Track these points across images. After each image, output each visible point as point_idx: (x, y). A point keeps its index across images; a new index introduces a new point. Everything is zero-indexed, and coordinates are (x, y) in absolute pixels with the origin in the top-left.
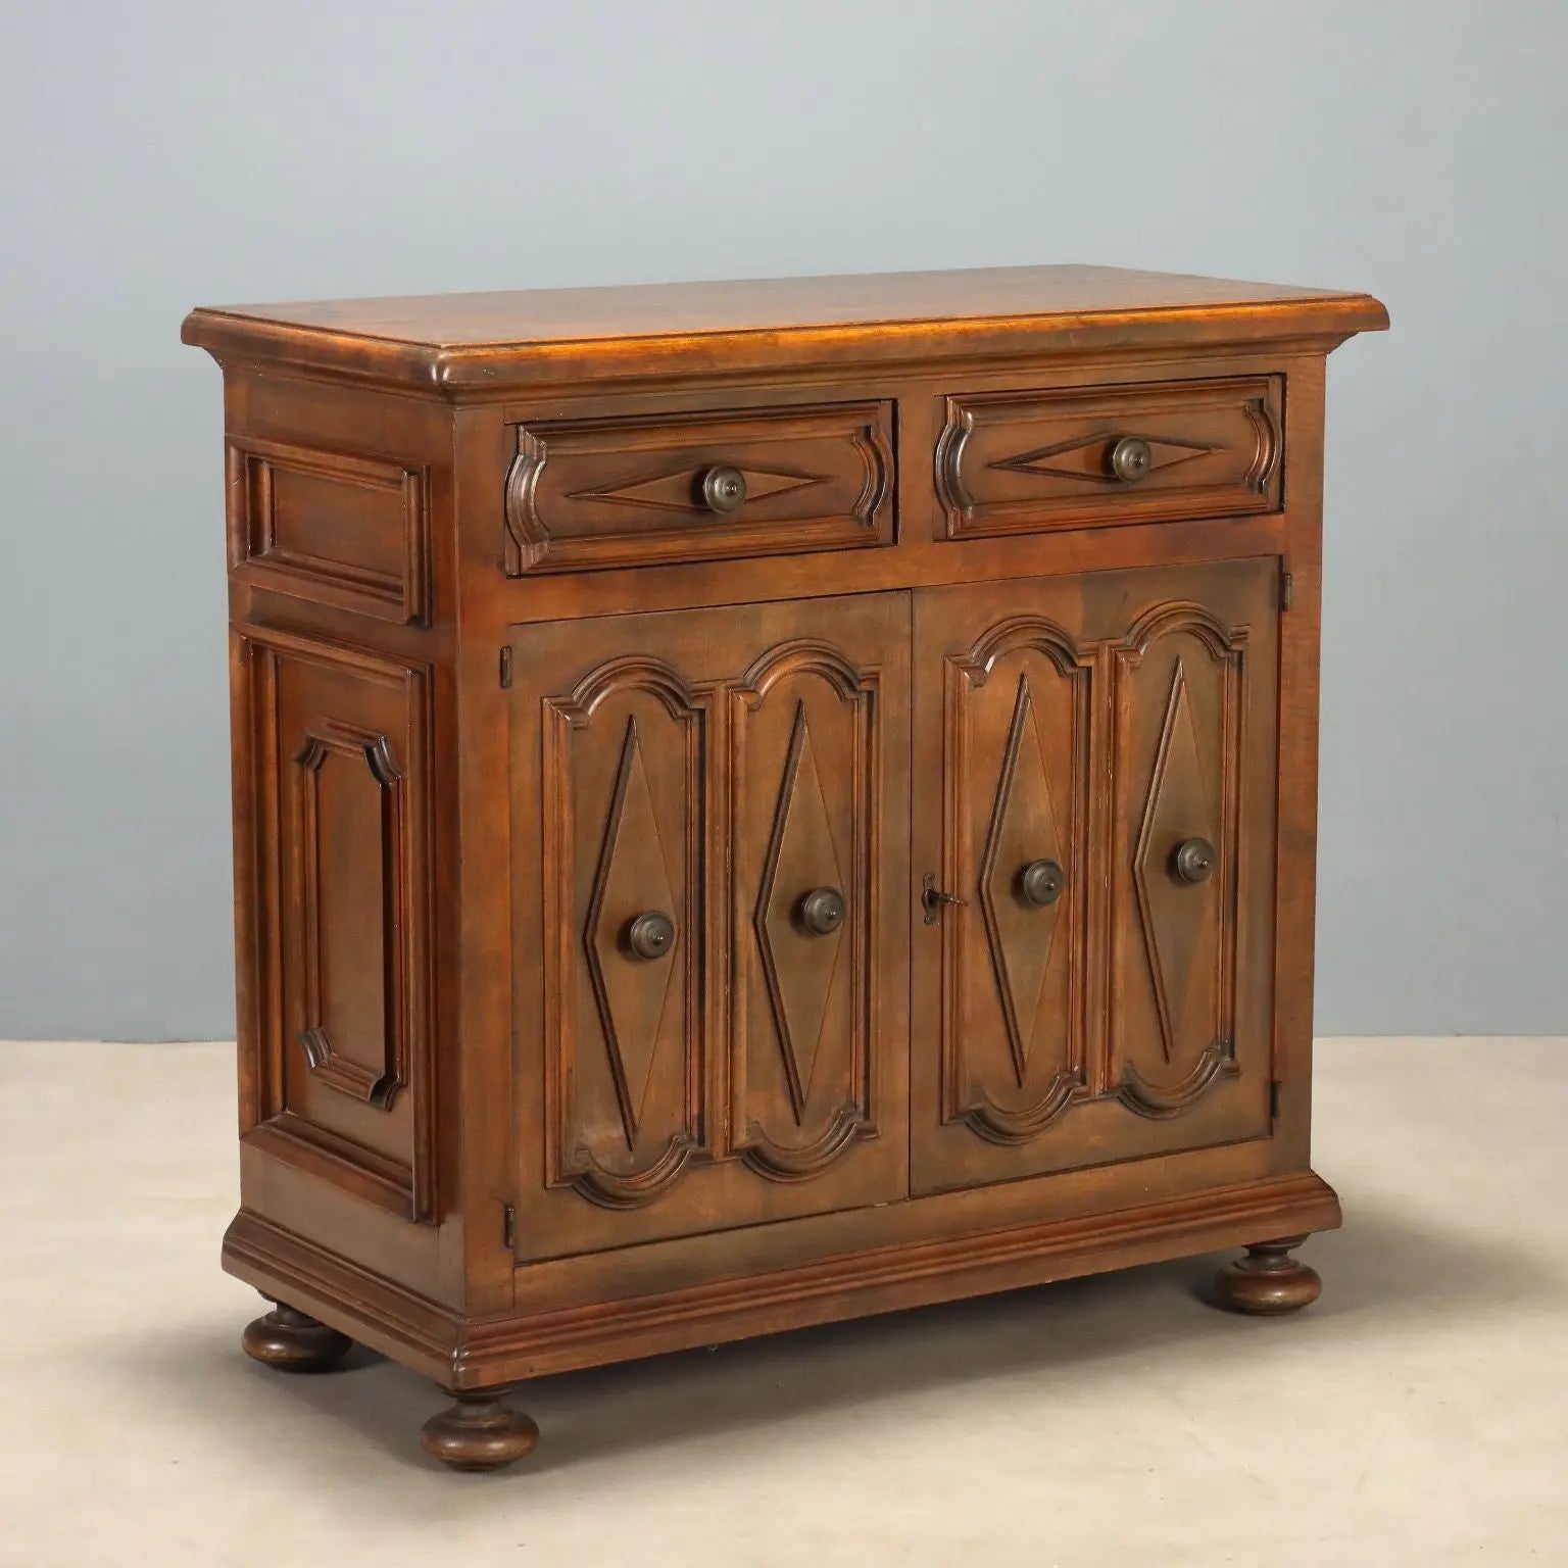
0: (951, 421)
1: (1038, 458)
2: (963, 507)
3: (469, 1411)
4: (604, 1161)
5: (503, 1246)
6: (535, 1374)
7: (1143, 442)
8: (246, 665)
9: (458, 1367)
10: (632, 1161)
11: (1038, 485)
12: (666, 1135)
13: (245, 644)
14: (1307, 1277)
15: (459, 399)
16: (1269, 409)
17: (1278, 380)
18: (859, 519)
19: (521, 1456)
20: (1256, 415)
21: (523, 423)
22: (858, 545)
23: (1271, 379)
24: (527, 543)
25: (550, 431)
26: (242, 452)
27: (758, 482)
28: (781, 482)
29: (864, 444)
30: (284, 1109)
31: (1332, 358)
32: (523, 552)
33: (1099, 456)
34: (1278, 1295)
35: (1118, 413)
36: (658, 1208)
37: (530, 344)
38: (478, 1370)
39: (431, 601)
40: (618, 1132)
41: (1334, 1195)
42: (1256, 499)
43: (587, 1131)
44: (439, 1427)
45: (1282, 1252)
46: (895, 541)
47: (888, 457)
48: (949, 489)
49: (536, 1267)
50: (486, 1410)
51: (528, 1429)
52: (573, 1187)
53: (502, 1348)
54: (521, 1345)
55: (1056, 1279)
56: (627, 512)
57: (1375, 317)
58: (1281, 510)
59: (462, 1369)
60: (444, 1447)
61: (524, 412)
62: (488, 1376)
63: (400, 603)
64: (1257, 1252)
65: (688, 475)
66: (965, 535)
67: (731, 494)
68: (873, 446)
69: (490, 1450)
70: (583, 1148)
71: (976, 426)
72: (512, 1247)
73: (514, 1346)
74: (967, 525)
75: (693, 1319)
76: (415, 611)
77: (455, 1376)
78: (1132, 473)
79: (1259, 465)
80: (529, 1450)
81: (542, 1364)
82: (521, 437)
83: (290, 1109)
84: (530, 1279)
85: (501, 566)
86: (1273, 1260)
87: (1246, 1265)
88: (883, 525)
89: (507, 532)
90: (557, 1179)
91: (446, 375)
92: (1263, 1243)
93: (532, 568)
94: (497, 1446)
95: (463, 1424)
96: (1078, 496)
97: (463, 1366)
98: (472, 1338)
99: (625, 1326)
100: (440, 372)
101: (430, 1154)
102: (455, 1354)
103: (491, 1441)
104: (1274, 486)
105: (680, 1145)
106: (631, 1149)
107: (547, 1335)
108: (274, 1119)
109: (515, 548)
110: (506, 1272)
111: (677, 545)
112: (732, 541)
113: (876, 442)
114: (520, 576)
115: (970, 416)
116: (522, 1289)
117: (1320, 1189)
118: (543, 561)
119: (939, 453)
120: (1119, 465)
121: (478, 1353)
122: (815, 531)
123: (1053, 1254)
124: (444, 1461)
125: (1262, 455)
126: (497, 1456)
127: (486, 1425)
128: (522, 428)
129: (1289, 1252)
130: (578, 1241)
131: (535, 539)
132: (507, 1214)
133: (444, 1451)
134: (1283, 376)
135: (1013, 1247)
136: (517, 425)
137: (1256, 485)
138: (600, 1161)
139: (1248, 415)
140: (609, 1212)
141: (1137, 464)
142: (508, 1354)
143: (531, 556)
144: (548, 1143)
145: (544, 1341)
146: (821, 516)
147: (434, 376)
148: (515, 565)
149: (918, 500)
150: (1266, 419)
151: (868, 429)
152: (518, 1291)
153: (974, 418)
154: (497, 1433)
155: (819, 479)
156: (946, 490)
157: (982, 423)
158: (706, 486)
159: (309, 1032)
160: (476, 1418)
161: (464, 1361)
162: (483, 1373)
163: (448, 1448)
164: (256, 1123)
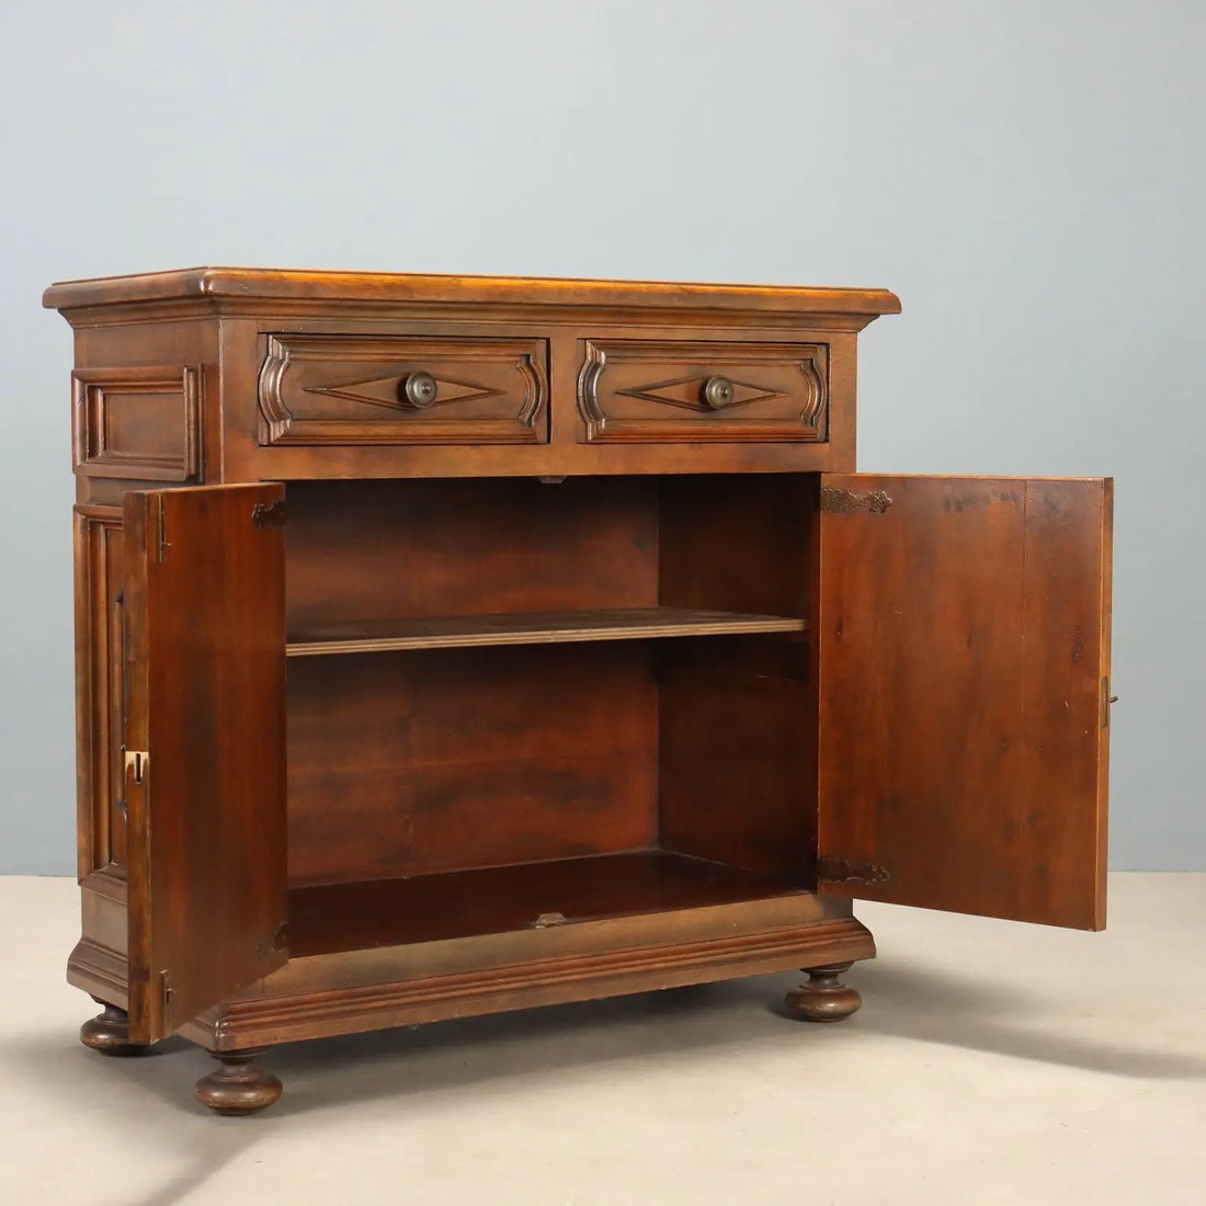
0: (589, 358)
1: (652, 389)
2: (598, 419)
3: (230, 1070)
6: (280, 1041)
7: (728, 383)
8: (84, 536)
9: (219, 1034)
11: (652, 408)
13: (84, 521)
14: (851, 994)
15: (223, 309)
16: (818, 367)
17: (824, 348)
18: (522, 422)
19: (266, 1106)
20: (809, 371)
21: (271, 333)
22: (520, 441)
23: (819, 347)
24: (274, 421)
25: (291, 339)
26: (84, 382)
27: (447, 390)
28: (464, 391)
29: (526, 369)
30: (110, 861)
31: (860, 335)
32: (272, 426)
33: (697, 391)
34: (831, 1006)
35: (709, 361)
37: (275, 270)
38: (235, 1037)
39: (204, 464)
41: (868, 933)
42: (809, 429)
44: (209, 1083)
45: (834, 975)
46: (549, 441)
47: (542, 377)
48: (588, 408)
50: (243, 1069)
51: (275, 1085)
53: (252, 1021)
54: (269, 1019)
55: (671, 987)
56: (351, 405)
57: (891, 304)
58: (827, 441)
59: (222, 1035)
60: (210, 1096)
61: (273, 325)
62: (242, 1041)
63: (182, 468)
64: (816, 974)
65: (395, 380)
66: (600, 440)
67: (426, 392)
68: (532, 370)
69: (244, 1098)
71: (607, 363)
73: (262, 1020)
74: (602, 432)
75: (399, 1005)
76: (193, 472)
77: (217, 1041)
78: (719, 401)
79: (811, 407)
80: (274, 1101)
81: (282, 1035)
82: (270, 344)
83: (115, 861)
85: (255, 437)
86: (827, 982)
87: (807, 986)
88: (540, 429)
89: (260, 415)
91: (210, 288)
92: (820, 967)
93: (278, 440)
94: (250, 1096)
95: (225, 1080)
96: (681, 419)
97: (223, 1033)
98: (231, 1013)
99: (348, 1008)
100: (206, 286)
102: (217, 1024)
103: (245, 1091)
104: (822, 422)
107: (288, 1013)
108: (105, 869)
109: (265, 424)
111: (386, 430)
112: (428, 430)
113: (534, 366)
114: (269, 445)
115: (603, 355)
116: (269, 977)
117: (859, 929)
118: (286, 435)
119: (581, 381)
120: (710, 396)
121: (234, 1024)
122: (489, 428)
123: (667, 968)
124: (211, 1107)
125: (813, 397)
126: (251, 1103)
127: (242, 1080)
128: (271, 337)
129: (840, 975)
131: (280, 417)
133: (209, 1099)
134: (827, 345)
135: (638, 962)
136: (268, 334)
137: (809, 420)
139: (802, 371)
141: (724, 395)
143: (277, 431)
145: (286, 1017)
146: (493, 418)
147: (202, 288)
148: (265, 436)
149: (565, 412)
150: (815, 374)
151: (528, 356)
153: (607, 357)
154: (250, 1086)
155: (492, 392)
156: (586, 408)
157: (612, 360)
158: (408, 388)
160: (235, 1075)
161: (223, 1030)
162: (238, 1040)
163: (213, 1097)
164: (90, 872)
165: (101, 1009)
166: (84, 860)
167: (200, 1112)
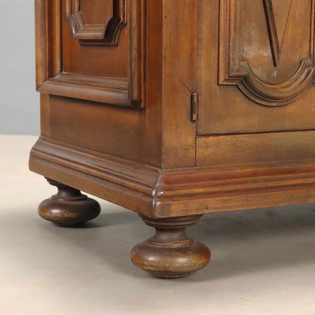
3: (164, 237)
4: (258, 72)
5: (189, 121)
6: (210, 211)
9: (156, 202)
10: (275, 74)
12: (297, 60)
19: (194, 271)
30: (61, 71)
36: (291, 109)
38: (170, 205)
40: (267, 53)
43: (246, 49)
49: (211, 139)
50: (175, 236)
52: (237, 86)
53: (186, 191)
54: (201, 190)
59: (158, 203)
60: (146, 260)
62: (177, 209)
69: (177, 263)
70: (243, 59)
72: (195, 121)
77: (154, 209)
80: (204, 265)
83: (65, 71)
84: (207, 146)
90: (227, 77)
94: (182, 261)
95: (159, 246)
97: (159, 201)
99: (270, 184)
101: (139, 57)
102: (154, 193)
103: (179, 256)
105: (307, 66)
106: (275, 65)
107: (217, 185)
108: (57, 77)
110: (190, 140)
116: (201, 152)
121: (169, 193)
126: (182, 267)
127: (175, 246)
130: (240, 124)
132: (192, 98)
133: (146, 263)
138: (254, 70)
140: (259, 107)
142: (191, 196)
144: (221, 52)
145: (215, 189)
152: (198, 154)
154: (183, 251)
159: (73, 15)
160: (169, 241)
161: (161, 198)
162: (173, 207)
163: (149, 261)
164: (45, 80)
165: (54, 190)
166: (41, 70)
167: (136, 275)
